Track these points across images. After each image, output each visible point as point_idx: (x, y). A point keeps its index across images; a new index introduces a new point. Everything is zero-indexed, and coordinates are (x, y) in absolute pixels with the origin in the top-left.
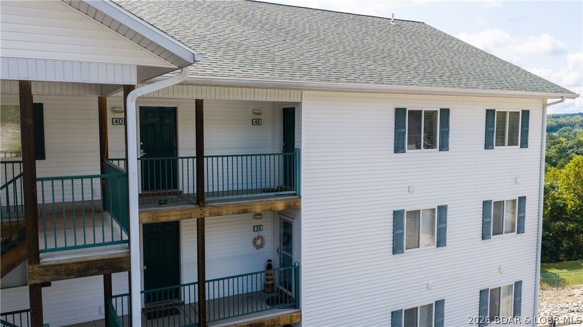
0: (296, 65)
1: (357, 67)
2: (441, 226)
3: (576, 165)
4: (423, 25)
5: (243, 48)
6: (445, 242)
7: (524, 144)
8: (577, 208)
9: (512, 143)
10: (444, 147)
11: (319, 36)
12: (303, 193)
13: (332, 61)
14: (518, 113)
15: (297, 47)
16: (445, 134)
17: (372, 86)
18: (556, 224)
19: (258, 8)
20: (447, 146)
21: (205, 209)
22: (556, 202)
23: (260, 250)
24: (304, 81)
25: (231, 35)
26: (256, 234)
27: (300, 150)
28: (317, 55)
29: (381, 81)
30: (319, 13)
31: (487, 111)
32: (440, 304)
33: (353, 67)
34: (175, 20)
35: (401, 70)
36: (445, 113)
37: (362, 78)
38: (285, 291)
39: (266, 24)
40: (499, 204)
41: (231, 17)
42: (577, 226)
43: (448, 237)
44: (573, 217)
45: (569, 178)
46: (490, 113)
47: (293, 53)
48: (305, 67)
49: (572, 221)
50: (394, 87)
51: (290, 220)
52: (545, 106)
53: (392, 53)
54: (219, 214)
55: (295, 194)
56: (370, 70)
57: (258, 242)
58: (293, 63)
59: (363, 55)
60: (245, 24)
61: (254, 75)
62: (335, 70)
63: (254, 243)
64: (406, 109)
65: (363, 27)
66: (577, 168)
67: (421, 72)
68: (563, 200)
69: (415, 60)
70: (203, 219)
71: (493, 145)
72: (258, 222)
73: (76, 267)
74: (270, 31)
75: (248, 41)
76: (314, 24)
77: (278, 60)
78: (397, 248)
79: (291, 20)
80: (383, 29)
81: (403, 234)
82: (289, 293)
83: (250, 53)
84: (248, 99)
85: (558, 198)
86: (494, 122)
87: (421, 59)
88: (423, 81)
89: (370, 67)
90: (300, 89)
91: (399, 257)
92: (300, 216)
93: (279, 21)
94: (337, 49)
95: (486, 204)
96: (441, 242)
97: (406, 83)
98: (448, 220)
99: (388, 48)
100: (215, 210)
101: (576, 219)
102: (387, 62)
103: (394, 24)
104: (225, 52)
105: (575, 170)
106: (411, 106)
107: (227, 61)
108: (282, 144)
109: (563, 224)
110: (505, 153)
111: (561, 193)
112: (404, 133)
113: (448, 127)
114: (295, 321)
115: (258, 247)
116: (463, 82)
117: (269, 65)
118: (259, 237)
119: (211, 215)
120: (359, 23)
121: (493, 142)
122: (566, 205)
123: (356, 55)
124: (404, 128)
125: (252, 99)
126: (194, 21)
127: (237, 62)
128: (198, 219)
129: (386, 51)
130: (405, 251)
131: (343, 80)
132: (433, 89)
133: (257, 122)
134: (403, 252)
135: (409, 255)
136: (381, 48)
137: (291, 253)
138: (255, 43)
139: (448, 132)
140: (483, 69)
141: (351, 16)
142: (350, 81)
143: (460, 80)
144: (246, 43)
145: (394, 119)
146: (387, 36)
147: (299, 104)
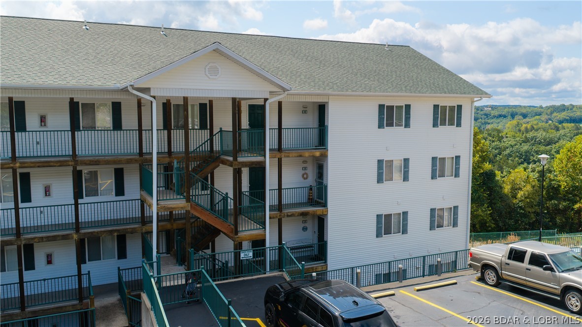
0: (326, 83)
1: (358, 83)
2: (406, 170)
3: (569, 151)
4: (408, 48)
5: (299, 74)
6: (408, 179)
7: (459, 125)
8: (569, 189)
9: (451, 124)
10: (407, 125)
11: (338, 63)
12: (329, 148)
13: (345, 79)
14: (455, 106)
15: (326, 72)
16: (408, 119)
17: (365, 93)
18: (551, 202)
19: (303, 44)
20: (409, 125)
21: (282, 154)
22: (551, 184)
23: (306, 180)
24: (330, 92)
25: (291, 66)
26: (304, 172)
27: (327, 126)
28: (337, 76)
29: (370, 91)
30: (339, 45)
31: (434, 105)
32: (405, 214)
33: (356, 83)
34: (262, 59)
35: (383, 83)
36: (408, 107)
37: (360, 89)
38: (320, 200)
39: (308, 56)
40: (443, 160)
41: (289, 53)
42: (569, 204)
43: (410, 176)
44: (566, 196)
45: (563, 162)
46: (436, 107)
47: (324, 76)
48: (330, 84)
49: (565, 200)
50: (377, 93)
51: (322, 163)
52: (473, 102)
53: (381, 72)
54: (288, 157)
55: (325, 149)
56: (365, 84)
57: (305, 177)
58: (324, 82)
59: (363, 75)
60: (297, 57)
61: (306, 90)
62: (345, 85)
63: (303, 176)
64: (384, 105)
65: (366, 54)
66: (569, 153)
67: (394, 85)
68: (557, 182)
69: (394, 76)
70: (281, 158)
71: (438, 125)
72: (305, 165)
73: (248, 163)
74: (311, 61)
75: (300, 69)
76: (336, 54)
77: (317, 80)
78: (380, 180)
79: (322, 52)
80: (379, 54)
81: (383, 172)
82: (322, 201)
83: (302, 77)
84: (303, 101)
85: (554, 180)
86: (438, 111)
87: (398, 75)
88: (394, 90)
89: (366, 83)
90: (328, 95)
91: (380, 184)
92: (327, 160)
93: (315, 53)
94: (348, 72)
95: (434, 159)
96: (406, 178)
97: (384, 92)
98: (410, 167)
99: (379, 69)
100: (287, 154)
101: (568, 198)
102: (377, 78)
103: (388, 49)
104: (291, 77)
105: (568, 155)
106: (387, 103)
107: (292, 82)
108: (318, 124)
109: (556, 202)
110: (446, 130)
111: (556, 176)
112: (384, 118)
113: (410, 114)
114: (325, 213)
115: (305, 179)
116: (418, 89)
117: (312, 84)
118: (305, 173)
119: (285, 157)
120: (364, 51)
121: (438, 123)
122: (560, 186)
123: (359, 75)
124: (384, 115)
125: (305, 101)
126: (271, 58)
127: (297, 82)
128: (279, 158)
129: (378, 71)
130: (384, 182)
131: (350, 90)
132: (399, 94)
133: (305, 112)
134: (383, 183)
135: (386, 184)
136: (374, 69)
137: (323, 180)
138: (304, 71)
139: (410, 117)
140: (436, 81)
141: (360, 45)
142: (353, 91)
143: (417, 88)
144: (299, 70)
145: (378, 110)
146: (380, 59)
147: (327, 103)
